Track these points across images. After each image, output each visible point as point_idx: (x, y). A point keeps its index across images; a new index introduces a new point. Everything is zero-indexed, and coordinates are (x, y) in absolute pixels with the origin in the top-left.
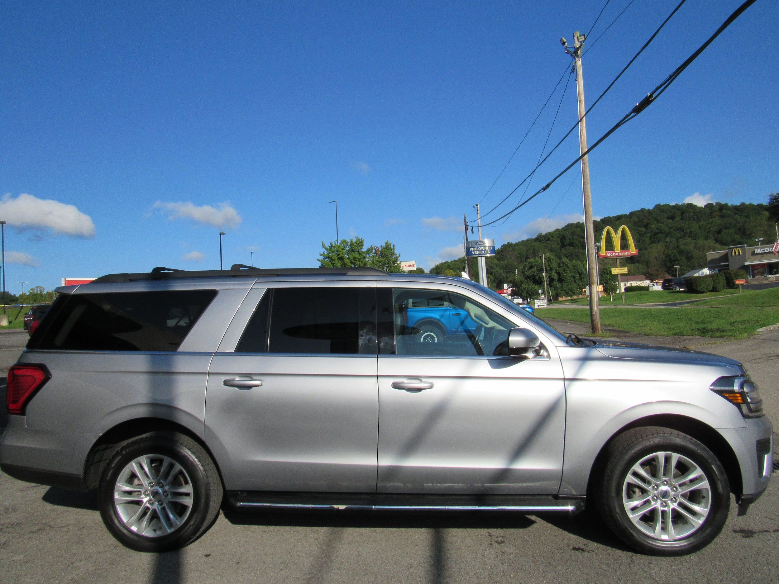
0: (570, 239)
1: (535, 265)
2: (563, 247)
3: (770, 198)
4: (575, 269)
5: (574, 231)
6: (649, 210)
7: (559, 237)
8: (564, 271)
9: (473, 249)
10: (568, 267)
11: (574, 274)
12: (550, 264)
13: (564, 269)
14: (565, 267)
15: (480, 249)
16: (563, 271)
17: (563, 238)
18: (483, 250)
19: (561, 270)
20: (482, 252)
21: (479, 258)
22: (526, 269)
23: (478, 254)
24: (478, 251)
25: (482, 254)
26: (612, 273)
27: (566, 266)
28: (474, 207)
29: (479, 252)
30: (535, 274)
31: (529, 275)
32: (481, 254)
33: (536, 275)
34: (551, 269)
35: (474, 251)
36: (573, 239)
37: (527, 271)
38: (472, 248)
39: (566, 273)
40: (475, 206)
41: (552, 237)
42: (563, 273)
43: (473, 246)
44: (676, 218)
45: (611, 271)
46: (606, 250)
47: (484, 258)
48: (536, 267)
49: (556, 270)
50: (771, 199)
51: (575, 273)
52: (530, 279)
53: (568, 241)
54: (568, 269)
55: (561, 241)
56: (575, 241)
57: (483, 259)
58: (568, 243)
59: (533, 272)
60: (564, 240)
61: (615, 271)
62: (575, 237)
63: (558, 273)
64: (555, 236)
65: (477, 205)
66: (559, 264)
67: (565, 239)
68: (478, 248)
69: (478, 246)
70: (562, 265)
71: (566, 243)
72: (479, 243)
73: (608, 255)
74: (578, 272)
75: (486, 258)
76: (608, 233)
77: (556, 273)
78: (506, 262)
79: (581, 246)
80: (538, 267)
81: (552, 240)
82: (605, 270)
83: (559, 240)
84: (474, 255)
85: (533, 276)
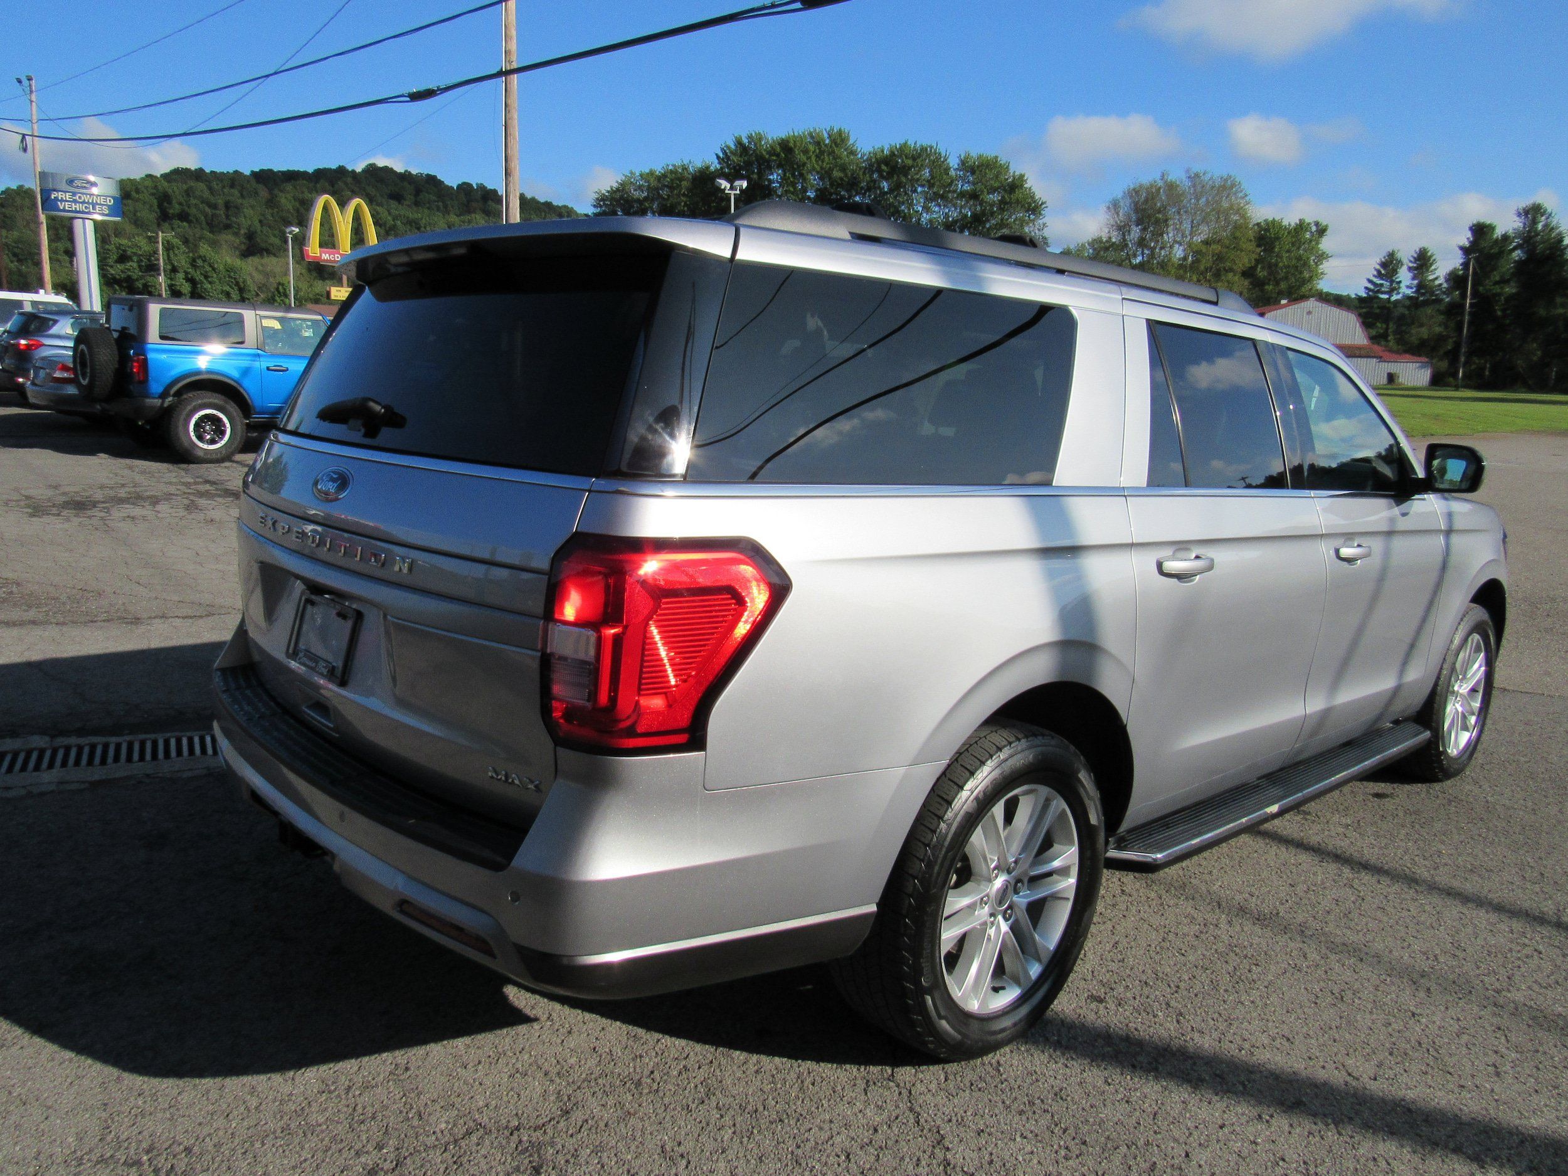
0: (180, 204)
1: (135, 254)
2: (164, 220)
3: (596, 196)
4: (230, 277)
5: (191, 187)
6: (353, 172)
7: (153, 194)
8: (206, 277)
9: (60, 195)
10: (214, 269)
11: (227, 288)
12: (172, 256)
13: (206, 272)
14: (208, 269)
15: (80, 198)
16: (202, 278)
17: (164, 199)
18: (88, 203)
19: (198, 276)
20: (86, 207)
21: (78, 224)
22: (110, 261)
23: (76, 212)
24: (75, 201)
25: (86, 213)
26: (333, 297)
27: (211, 266)
28: (19, 81)
29: (78, 207)
30: (135, 277)
31: (118, 277)
32: (83, 212)
33: (137, 280)
34: (174, 270)
35: (62, 201)
36: (189, 207)
37: (112, 267)
38: (57, 191)
39: (210, 283)
40: (25, 82)
41: (137, 191)
42: (203, 283)
43: (58, 188)
44: (405, 200)
45: (328, 294)
46: (321, 246)
47: (91, 223)
48: (135, 258)
49: (186, 273)
50: (597, 199)
51: (231, 287)
52: (121, 286)
53: (175, 209)
54: (215, 275)
55: (160, 206)
56: (193, 211)
57: (90, 225)
58: (177, 211)
59: (129, 270)
60: (165, 204)
61: (338, 294)
62: (193, 201)
63: (192, 281)
64: (143, 189)
65: (30, 79)
66: (194, 260)
67: (170, 203)
68: (74, 194)
69: (77, 190)
70: (200, 262)
71: (171, 211)
72: (77, 183)
73: (325, 257)
74: (237, 284)
75: (95, 222)
76: (326, 208)
77: (187, 280)
78: (16, 234)
79: (208, 224)
80: (142, 261)
81: (138, 200)
82: (280, 287)
83: (155, 202)
84: (64, 210)
85: (129, 279)
